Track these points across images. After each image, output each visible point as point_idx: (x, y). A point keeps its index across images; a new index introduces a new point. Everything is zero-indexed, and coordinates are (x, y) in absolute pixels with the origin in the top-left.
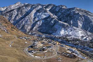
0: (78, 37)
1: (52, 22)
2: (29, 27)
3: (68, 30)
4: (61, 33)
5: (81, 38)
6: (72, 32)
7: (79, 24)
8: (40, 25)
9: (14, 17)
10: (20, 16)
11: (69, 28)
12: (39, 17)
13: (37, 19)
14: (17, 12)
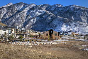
1: (49, 18)
2: (21, 25)
3: (71, 25)
4: (62, 28)
6: (77, 27)
7: (83, 20)
8: (34, 22)
9: (3, 16)
10: (10, 14)
11: (72, 23)
12: (33, 15)
13: (30, 17)
14: (7, 10)
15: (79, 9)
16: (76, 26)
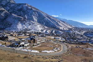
0: (38, 30)
1: (2, 14)
3: (26, 24)
4: (18, 27)
5: (41, 31)
11: (26, 22)
15: (31, 9)
16: (30, 25)
